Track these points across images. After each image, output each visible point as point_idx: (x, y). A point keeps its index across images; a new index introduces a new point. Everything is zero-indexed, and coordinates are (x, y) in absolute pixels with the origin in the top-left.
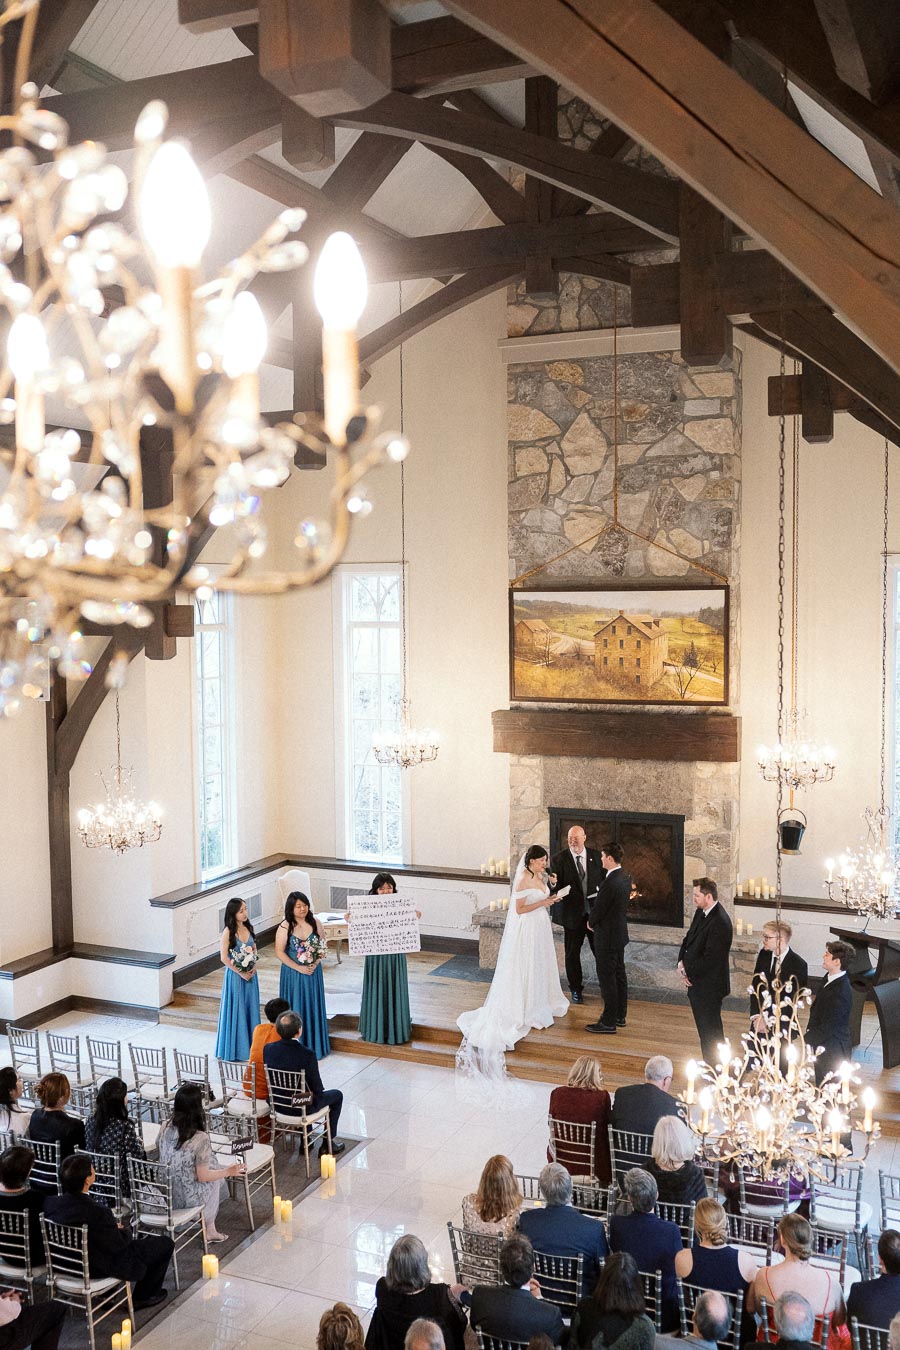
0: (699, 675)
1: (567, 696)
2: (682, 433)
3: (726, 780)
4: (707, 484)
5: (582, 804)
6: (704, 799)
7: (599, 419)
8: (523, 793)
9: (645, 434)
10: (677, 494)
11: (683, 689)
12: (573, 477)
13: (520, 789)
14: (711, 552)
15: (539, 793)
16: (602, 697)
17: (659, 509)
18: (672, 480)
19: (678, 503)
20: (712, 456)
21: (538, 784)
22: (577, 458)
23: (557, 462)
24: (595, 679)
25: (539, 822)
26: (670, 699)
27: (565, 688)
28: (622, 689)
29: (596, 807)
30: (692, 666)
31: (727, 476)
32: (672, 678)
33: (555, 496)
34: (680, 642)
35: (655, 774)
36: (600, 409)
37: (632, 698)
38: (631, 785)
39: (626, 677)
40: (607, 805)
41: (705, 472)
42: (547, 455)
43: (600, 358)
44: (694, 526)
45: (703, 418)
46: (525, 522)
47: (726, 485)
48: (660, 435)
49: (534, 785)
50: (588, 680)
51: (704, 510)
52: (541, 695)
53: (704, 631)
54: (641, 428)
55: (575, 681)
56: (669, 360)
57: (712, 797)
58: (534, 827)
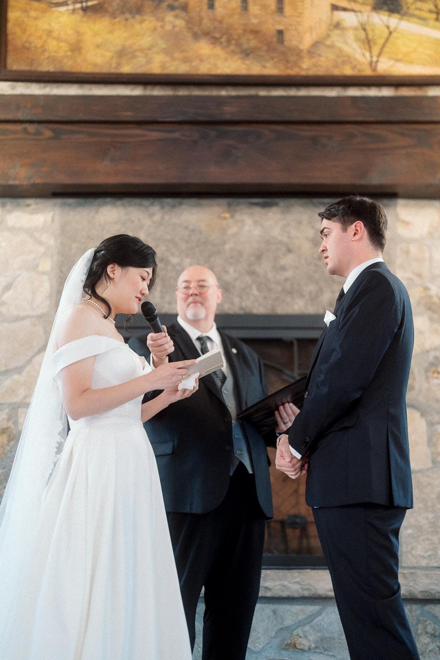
0: (406, 26)
1: (127, 69)
6: (417, 280)
8: (8, 287)
11: (376, 51)
16: (204, 69)
24: (189, 36)
26: (348, 71)
27: (122, 53)
28: (246, 53)
30: (391, 12)
32: (350, 35)
35: (311, 233)
38: (259, 258)
39: (255, 32)
49: (35, 268)
50: (174, 41)
52: (70, 66)
55: (146, 41)
57: (433, 278)
58: (29, 362)
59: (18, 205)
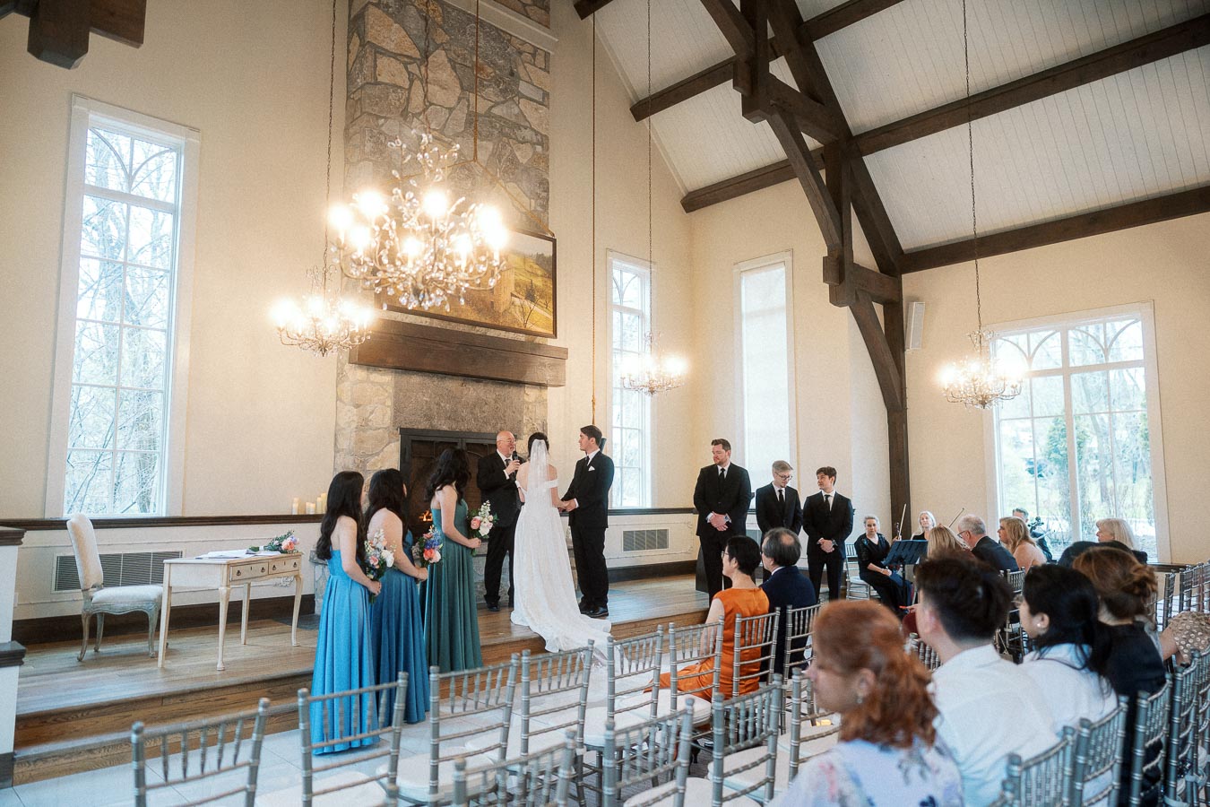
0: (536, 309)
2: (518, 105)
3: (543, 403)
4: (533, 155)
5: (431, 425)
6: (530, 420)
7: (455, 63)
9: (490, 91)
10: (512, 151)
11: (526, 317)
12: (431, 104)
13: (369, 408)
14: (536, 210)
15: (389, 412)
16: (463, 316)
17: (500, 162)
18: (511, 140)
19: (513, 161)
20: (537, 133)
21: (389, 403)
22: (437, 88)
23: (417, 83)
25: (389, 443)
26: (516, 326)
28: (480, 311)
29: (445, 428)
30: (532, 301)
31: (547, 153)
32: (517, 308)
33: (414, 115)
34: (521, 277)
36: (455, 53)
37: (487, 321)
38: (475, 406)
39: (483, 301)
40: (454, 426)
41: (533, 144)
42: (409, 73)
43: (457, 9)
44: (524, 184)
45: (531, 100)
46: (383, 129)
47: (546, 160)
48: (502, 99)
49: (384, 403)
51: (531, 174)
53: (539, 273)
54: (488, 86)
56: (509, 41)
57: (536, 419)
58: (382, 450)
59: (375, 370)
